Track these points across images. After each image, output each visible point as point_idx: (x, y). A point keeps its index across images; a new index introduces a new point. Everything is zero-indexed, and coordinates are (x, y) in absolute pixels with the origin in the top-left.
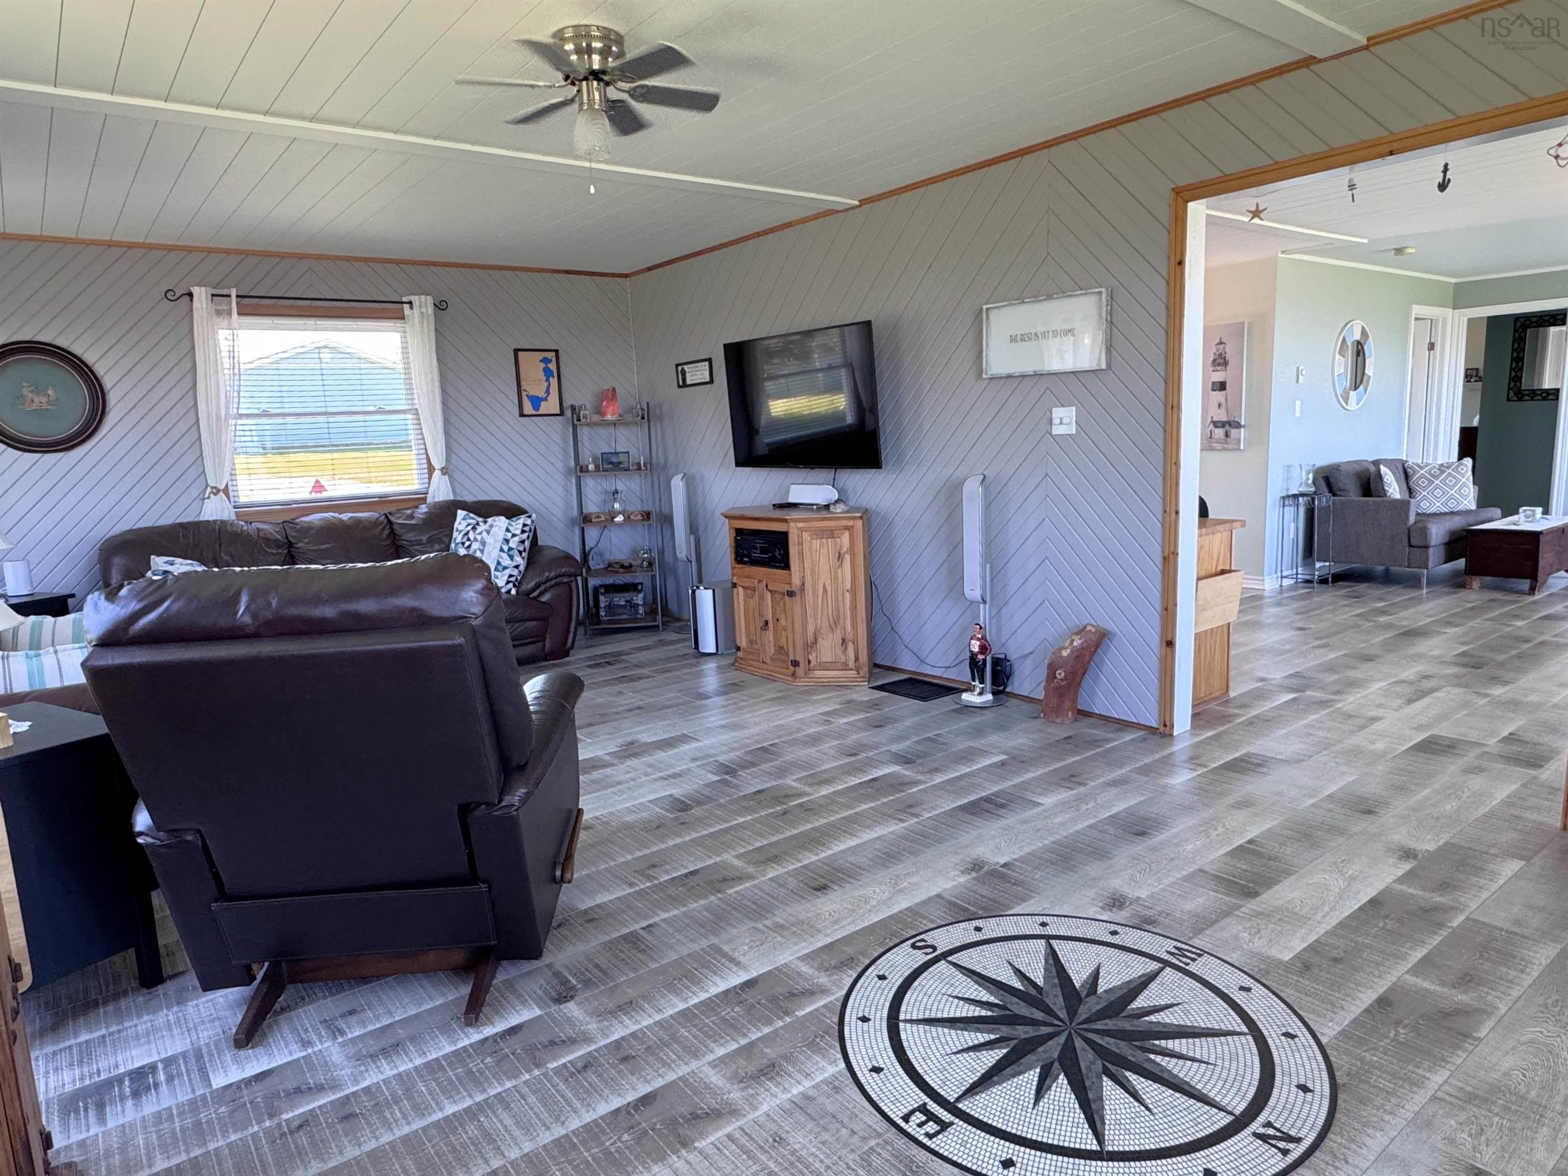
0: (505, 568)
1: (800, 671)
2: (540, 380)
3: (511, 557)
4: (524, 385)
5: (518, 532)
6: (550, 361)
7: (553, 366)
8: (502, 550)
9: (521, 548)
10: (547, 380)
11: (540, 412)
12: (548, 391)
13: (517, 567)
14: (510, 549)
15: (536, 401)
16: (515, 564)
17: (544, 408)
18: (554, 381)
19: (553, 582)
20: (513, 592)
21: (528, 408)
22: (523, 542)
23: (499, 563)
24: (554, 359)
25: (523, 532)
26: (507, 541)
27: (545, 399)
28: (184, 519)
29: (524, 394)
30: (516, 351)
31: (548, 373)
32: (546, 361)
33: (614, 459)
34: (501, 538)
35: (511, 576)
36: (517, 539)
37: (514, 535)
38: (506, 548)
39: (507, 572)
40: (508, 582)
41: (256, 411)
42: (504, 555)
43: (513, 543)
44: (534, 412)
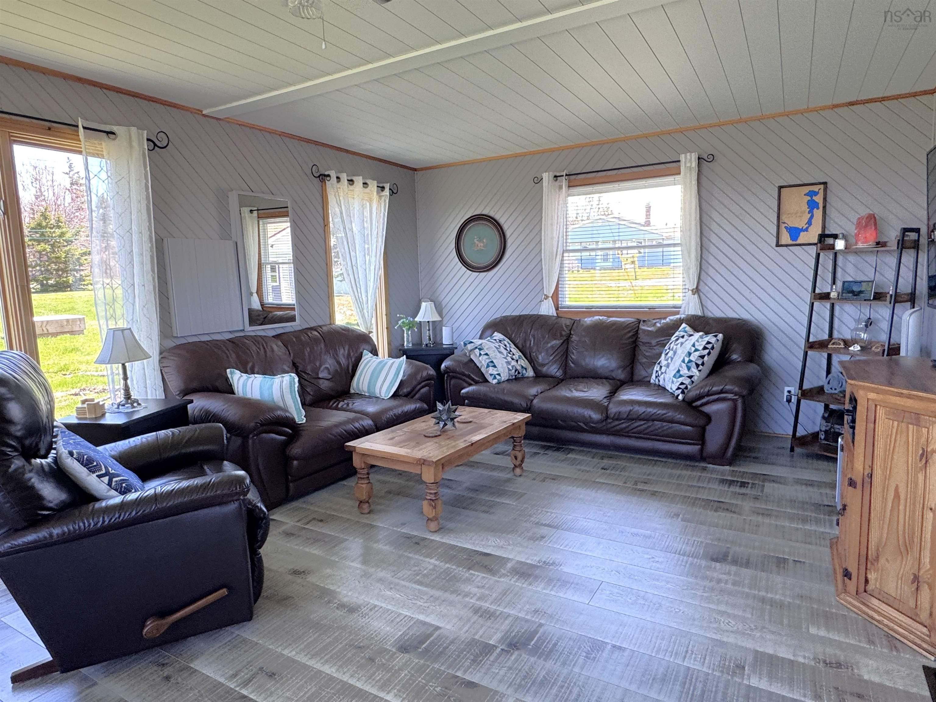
0: (681, 376)
1: (852, 585)
2: (804, 212)
3: (689, 368)
4: (784, 218)
5: (701, 348)
6: (816, 194)
7: (819, 199)
8: (683, 361)
9: (700, 362)
10: (811, 212)
11: (799, 242)
12: (809, 223)
13: (690, 377)
14: (690, 361)
15: (794, 232)
16: (690, 374)
17: (803, 238)
18: (818, 213)
19: (716, 397)
20: (680, 397)
21: (786, 238)
22: (702, 357)
23: (679, 371)
24: (821, 192)
25: (705, 348)
26: (690, 354)
27: (806, 230)
28: (524, 313)
29: (783, 226)
30: (780, 188)
31: (812, 205)
32: (812, 194)
33: (856, 288)
34: (688, 349)
35: (682, 384)
36: (697, 353)
37: (696, 350)
38: (687, 360)
39: (681, 380)
40: (678, 388)
41: (579, 247)
42: (684, 365)
43: (694, 357)
44: (791, 242)
